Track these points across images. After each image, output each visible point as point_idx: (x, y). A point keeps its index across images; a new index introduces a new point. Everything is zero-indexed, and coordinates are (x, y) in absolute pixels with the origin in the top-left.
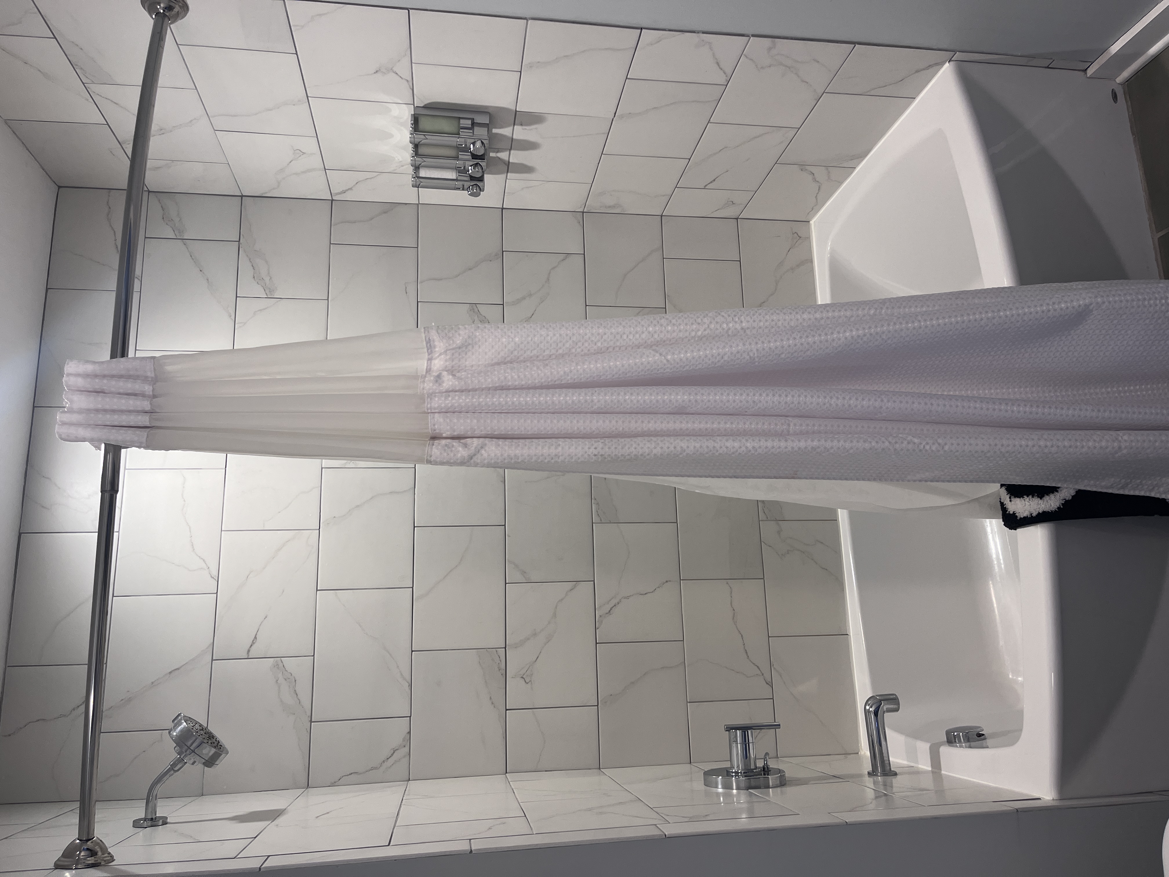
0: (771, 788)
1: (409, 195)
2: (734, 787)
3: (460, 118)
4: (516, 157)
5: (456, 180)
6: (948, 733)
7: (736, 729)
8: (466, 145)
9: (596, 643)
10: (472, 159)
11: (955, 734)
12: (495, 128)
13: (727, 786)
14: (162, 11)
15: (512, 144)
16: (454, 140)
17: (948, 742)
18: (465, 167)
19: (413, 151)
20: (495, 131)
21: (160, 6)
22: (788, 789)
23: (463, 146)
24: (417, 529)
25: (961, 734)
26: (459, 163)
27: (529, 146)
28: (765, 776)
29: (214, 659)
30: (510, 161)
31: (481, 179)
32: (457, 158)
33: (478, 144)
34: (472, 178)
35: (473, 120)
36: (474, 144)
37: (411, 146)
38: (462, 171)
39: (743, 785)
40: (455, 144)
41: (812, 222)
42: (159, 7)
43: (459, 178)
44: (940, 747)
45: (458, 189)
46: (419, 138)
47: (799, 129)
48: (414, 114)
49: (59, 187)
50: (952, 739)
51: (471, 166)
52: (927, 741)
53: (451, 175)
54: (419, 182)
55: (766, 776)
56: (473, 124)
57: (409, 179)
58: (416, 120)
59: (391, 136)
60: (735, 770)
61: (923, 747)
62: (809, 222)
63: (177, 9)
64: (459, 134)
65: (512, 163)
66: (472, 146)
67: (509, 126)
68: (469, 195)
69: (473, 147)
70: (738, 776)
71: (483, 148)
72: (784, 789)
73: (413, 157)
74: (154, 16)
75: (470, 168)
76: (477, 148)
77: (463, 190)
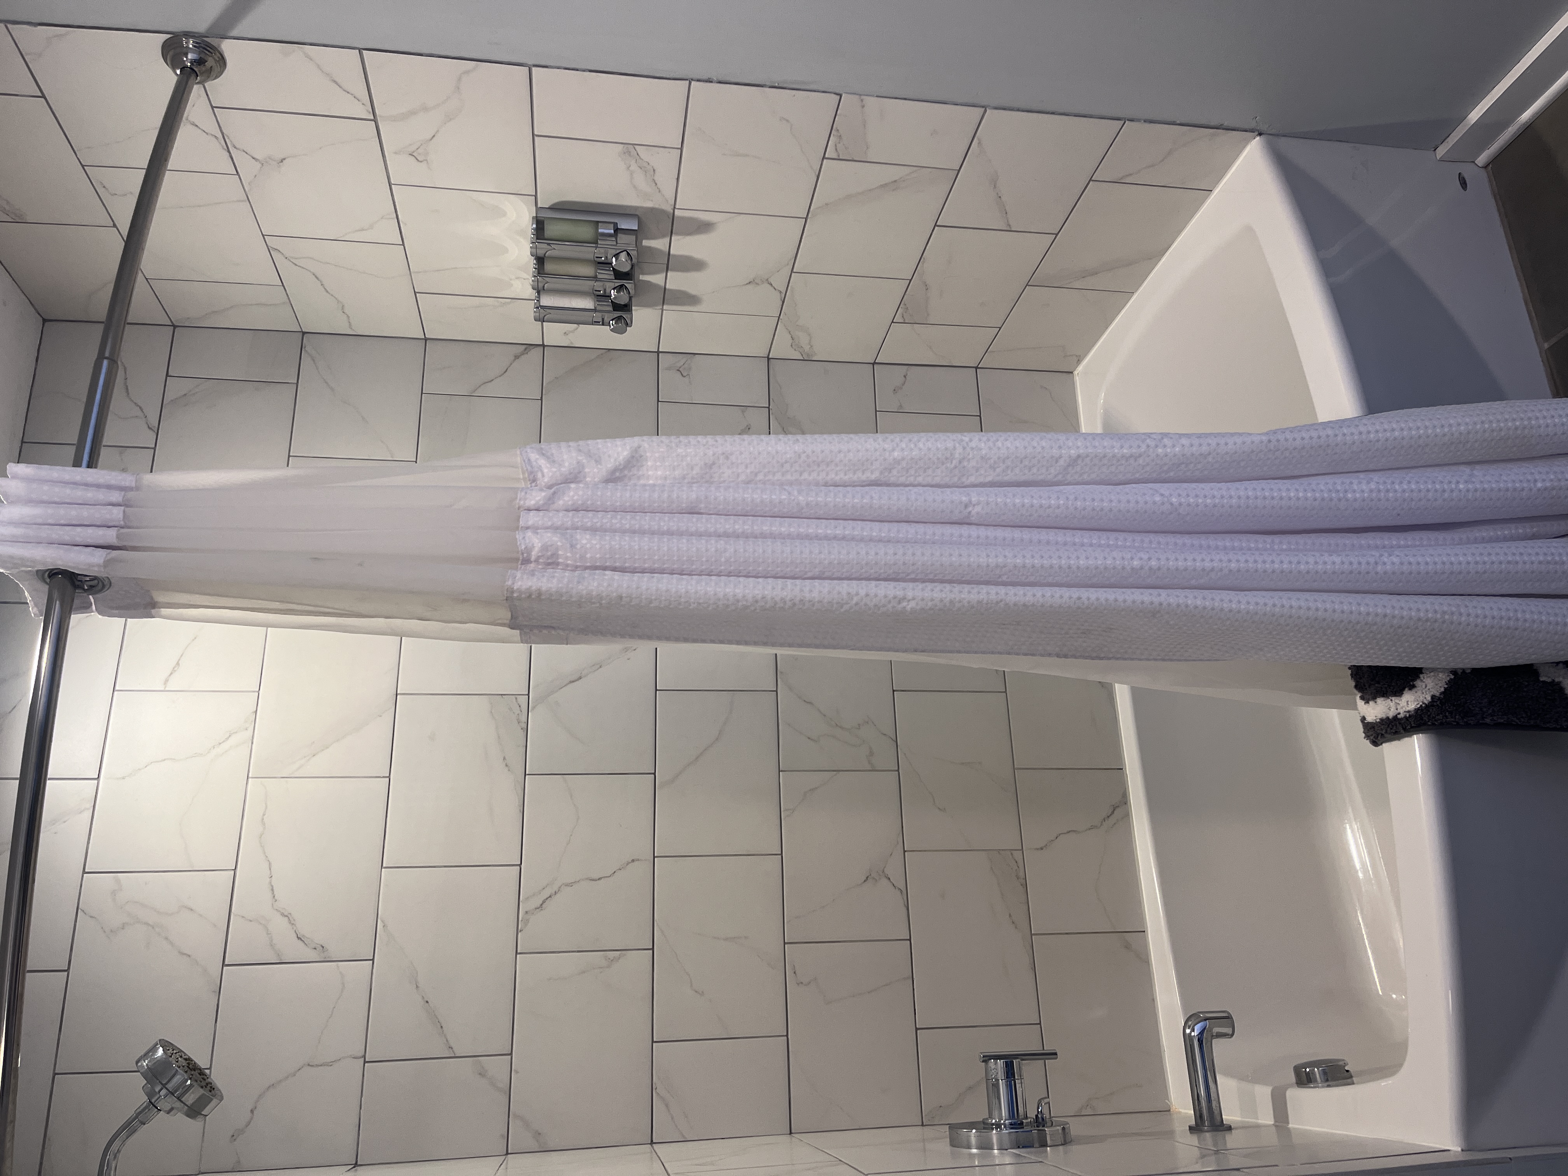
0: (1049, 1147)
1: (531, 333)
2: (995, 1147)
3: (598, 222)
4: (675, 281)
5: (595, 310)
6: (1297, 1070)
7: (997, 1057)
8: (606, 258)
9: (785, 943)
10: (615, 279)
11: (1308, 1070)
12: (647, 238)
13: (985, 1146)
14: (189, 64)
15: (669, 263)
16: (588, 252)
17: (1297, 1083)
18: (605, 290)
19: (535, 268)
20: (645, 243)
21: (187, 58)
22: (1074, 1148)
23: (603, 259)
24: (529, 778)
25: (1316, 1069)
26: (598, 285)
27: (692, 265)
28: (1038, 1128)
29: (226, 963)
30: (667, 287)
31: (626, 308)
32: (595, 278)
33: (623, 257)
34: (616, 307)
35: (615, 224)
36: (617, 256)
37: (532, 261)
38: (603, 297)
39: (1006, 1142)
40: (591, 257)
41: (1076, 373)
42: (185, 59)
43: (599, 308)
44: (1286, 1090)
45: (596, 323)
46: (543, 249)
47: (1057, 235)
48: (536, 217)
49: (45, 321)
50: (1304, 1079)
51: (614, 289)
52: (1266, 1084)
53: (587, 303)
54: (544, 315)
55: (1041, 1128)
56: (617, 230)
57: (529, 309)
58: (540, 226)
59: (506, 250)
60: (996, 1121)
61: (1263, 1093)
62: (1072, 373)
63: (210, 62)
64: (596, 243)
65: (668, 289)
66: (614, 259)
67: (663, 236)
68: (612, 330)
69: (616, 261)
70: (1001, 1129)
71: (629, 262)
72: (1069, 1147)
73: (535, 276)
74: (178, 72)
75: (612, 291)
76: (622, 263)
77: (603, 324)
